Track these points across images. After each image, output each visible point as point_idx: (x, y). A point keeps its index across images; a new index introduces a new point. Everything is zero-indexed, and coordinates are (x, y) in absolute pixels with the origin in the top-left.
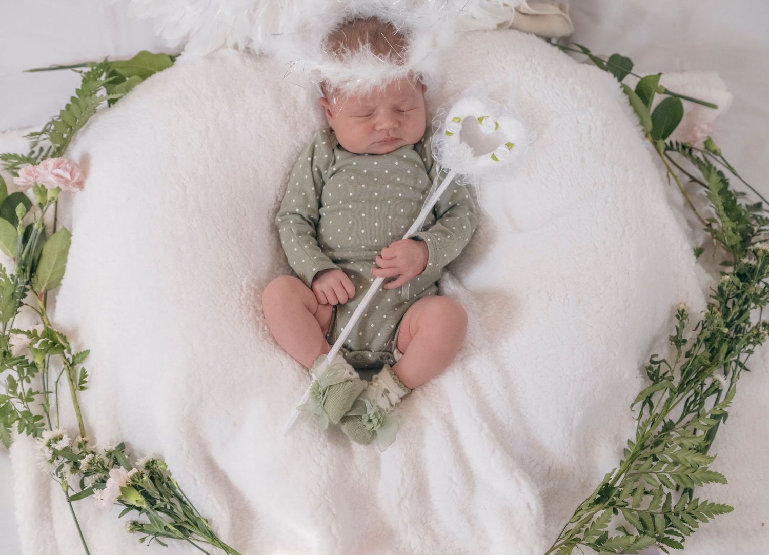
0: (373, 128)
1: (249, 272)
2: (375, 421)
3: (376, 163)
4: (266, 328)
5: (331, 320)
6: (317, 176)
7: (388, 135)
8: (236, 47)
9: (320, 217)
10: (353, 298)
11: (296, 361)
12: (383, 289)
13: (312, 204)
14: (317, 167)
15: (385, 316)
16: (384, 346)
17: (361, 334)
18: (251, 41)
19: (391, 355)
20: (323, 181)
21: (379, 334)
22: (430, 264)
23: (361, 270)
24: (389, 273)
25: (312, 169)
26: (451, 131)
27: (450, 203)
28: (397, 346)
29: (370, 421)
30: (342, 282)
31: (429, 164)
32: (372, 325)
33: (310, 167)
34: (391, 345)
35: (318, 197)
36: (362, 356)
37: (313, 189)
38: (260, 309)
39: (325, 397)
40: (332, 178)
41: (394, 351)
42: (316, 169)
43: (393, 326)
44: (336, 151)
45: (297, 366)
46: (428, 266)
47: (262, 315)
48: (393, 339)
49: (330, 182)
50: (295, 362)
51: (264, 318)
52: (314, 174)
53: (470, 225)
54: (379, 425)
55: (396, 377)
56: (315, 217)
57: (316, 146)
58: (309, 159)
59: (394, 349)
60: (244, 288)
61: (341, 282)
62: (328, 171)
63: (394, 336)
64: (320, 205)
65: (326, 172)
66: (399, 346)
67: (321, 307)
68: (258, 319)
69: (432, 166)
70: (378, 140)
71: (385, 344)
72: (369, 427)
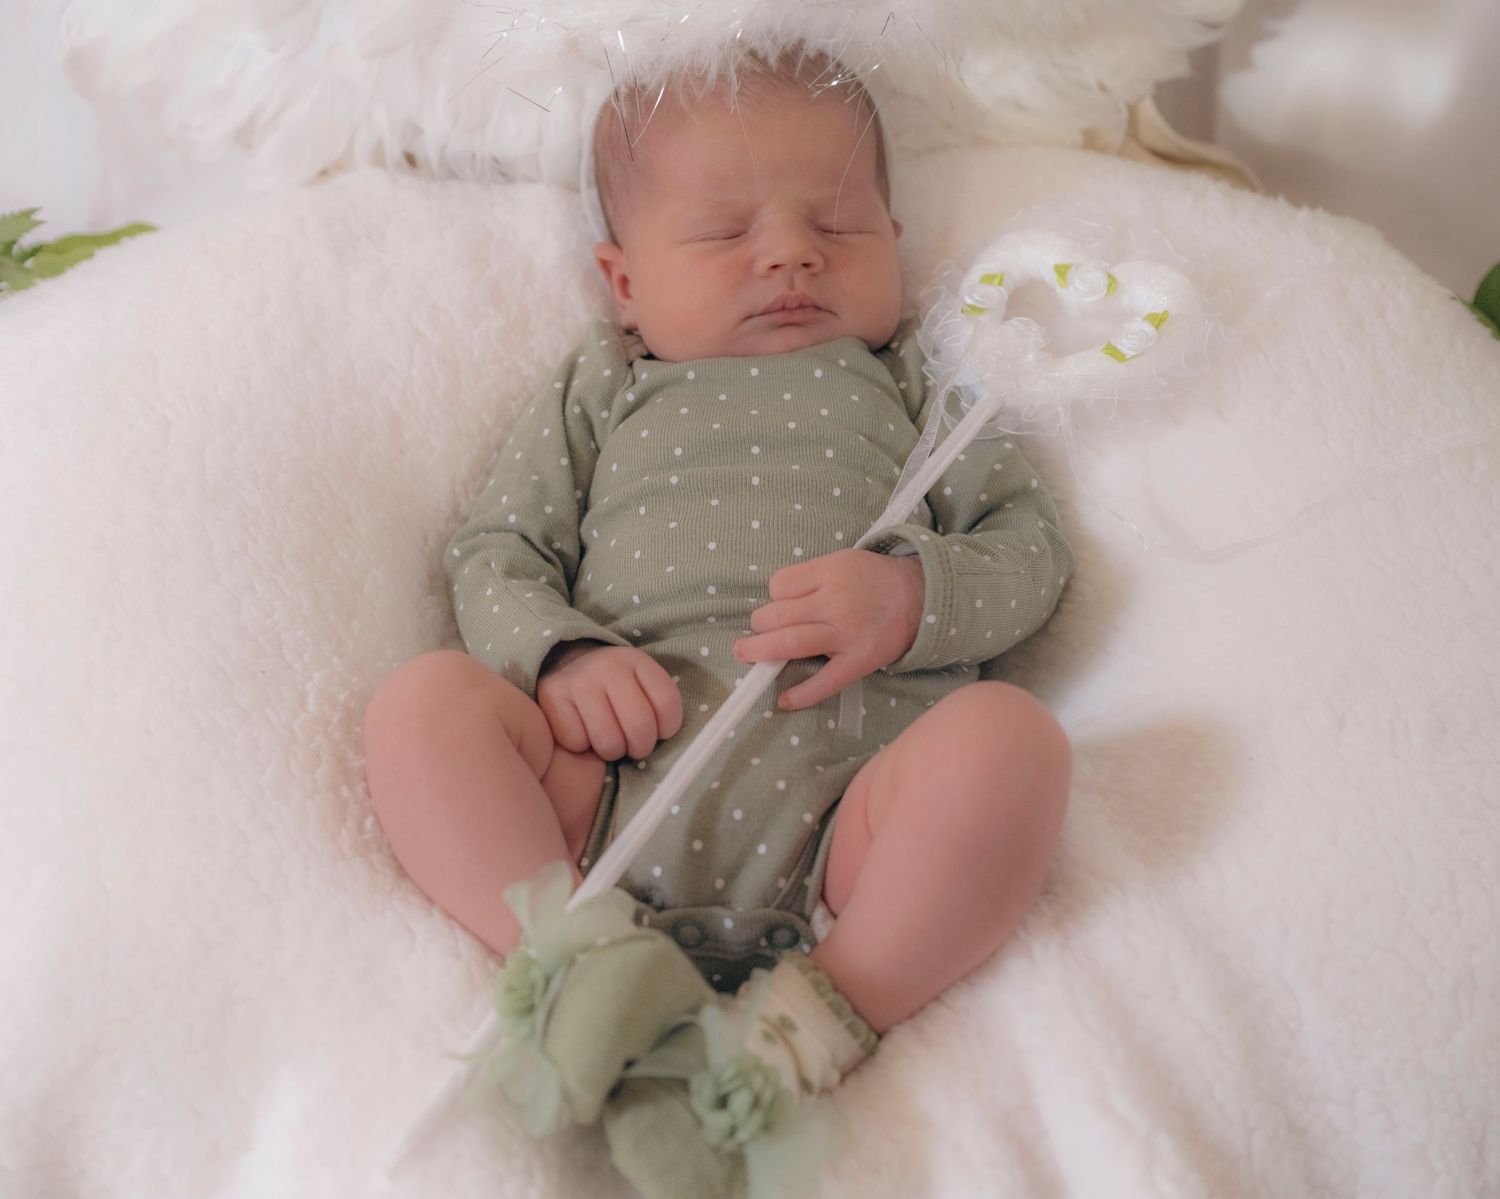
0: (748, 266)
1: (335, 660)
2: (740, 1102)
3: (754, 372)
4: (369, 822)
5: (599, 803)
6: (578, 432)
7: (792, 287)
8: (378, 158)
9: (583, 550)
10: (672, 738)
11: (466, 928)
12: (777, 710)
13: (559, 504)
14: (579, 402)
15: (781, 785)
16: (780, 890)
17: (698, 845)
18: (417, 131)
19: (803, 923)
20: (597, 447)
21: (762, 849)
22: (931, 619)
23: (705, 651)
24: (795, 641)
25: (564, 411)
26: (976, 301)
27: (984, 497)
28: (823, 896)
29: (722, 1102)
30: (641, 675)
31: (916, 397)
32: (738, 814)
33: (560, 405)
34: (800, 889)
35: (579, 494)
36: (701, 927)
37: (565, 461)
38: (356, 764)
39: (550, 995)
40: (621, 426)
41: (812, 911)
42: (577, 410)
43: (808, 818)
44: (639, 364)
45: (465, 945)
46: (922, 626)
47: (363, 784)
48: (808, 870)
49: (613, 442)
50: (459, 933)
51: (369, 795)
52: (571, 422)
53: (1049, 549)
54: (758, 1118)
55: (820, 975)
56: (568, 546)
57: (582, 359)
58: (559, 385)
59: (814, 907)
60: (311, 699)
61: (636, 676)
62: (610, 410)
63: (813, 859)
64: (584, 506)
65: (605, 414)
66: (830, 894)
67: (563, 759)
68: (345, 792)
69: (923, 400)
70: (762, 306)
71: (782, 883)
72: (718, 1121)
